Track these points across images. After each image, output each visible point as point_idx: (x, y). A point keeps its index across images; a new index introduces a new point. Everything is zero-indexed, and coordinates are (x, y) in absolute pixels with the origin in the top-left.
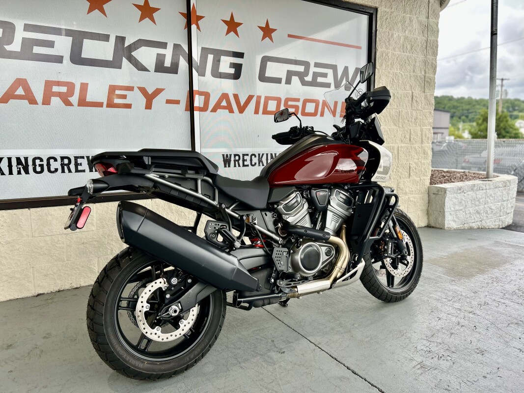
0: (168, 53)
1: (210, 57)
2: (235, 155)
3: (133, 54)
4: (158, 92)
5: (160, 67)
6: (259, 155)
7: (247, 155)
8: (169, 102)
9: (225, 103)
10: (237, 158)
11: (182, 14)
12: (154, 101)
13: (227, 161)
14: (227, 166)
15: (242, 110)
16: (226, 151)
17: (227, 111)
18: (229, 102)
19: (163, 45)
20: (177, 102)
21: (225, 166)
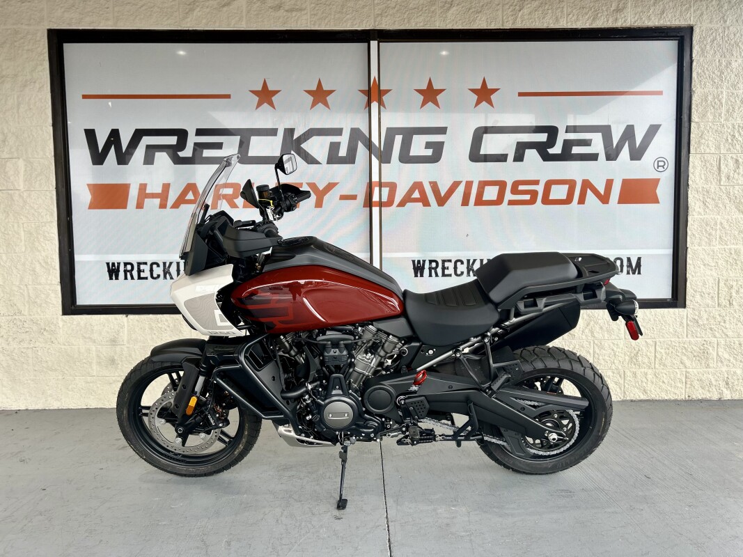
0: (344, 140)
1: (398, 139)
2: (431, 262)
3: (302, 146)
4: (331, 186)
5: (333, 158)
6: (468, 261)
7: (450, 261)
8: (343, 197)
9: (416, 194)
10: (434, 265)
11: (361, 91)
12: (326, 198)
13: (418, 269)
14: (419, 275)
15: (442, 201)
16: (417, 256)
17: (420, 204)
18: (423, 193)
19: (338, 132)
20: (354, 197)
21: (416, 276)
